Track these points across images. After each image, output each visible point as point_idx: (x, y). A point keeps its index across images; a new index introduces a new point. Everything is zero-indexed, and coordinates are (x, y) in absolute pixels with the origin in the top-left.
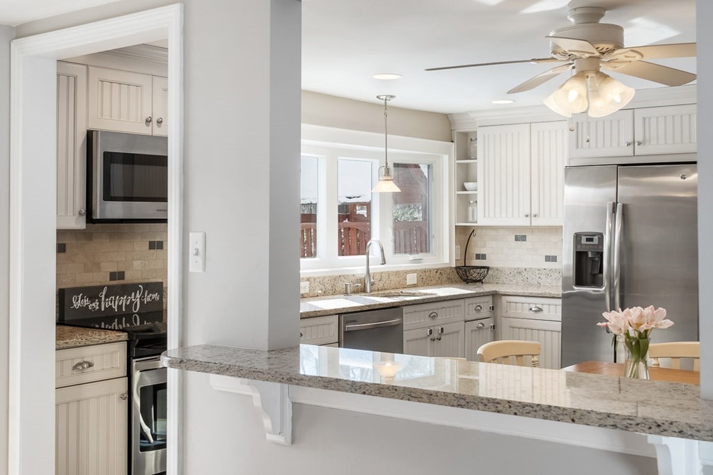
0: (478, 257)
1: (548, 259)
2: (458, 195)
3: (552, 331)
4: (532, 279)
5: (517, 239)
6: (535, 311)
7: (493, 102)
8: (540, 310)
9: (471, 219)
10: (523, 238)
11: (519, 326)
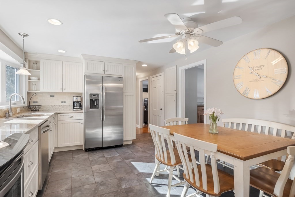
0: (34, 102)
1: (62, 102)
2: (28, 81)
3: (77, 123)
4: (57, 108)
5: (51, 96)
6: (71, 117)
7: (59, 51)
8: (72, 117)
9: (33, 90)
10: (53, 96)
11: (69, 122)
